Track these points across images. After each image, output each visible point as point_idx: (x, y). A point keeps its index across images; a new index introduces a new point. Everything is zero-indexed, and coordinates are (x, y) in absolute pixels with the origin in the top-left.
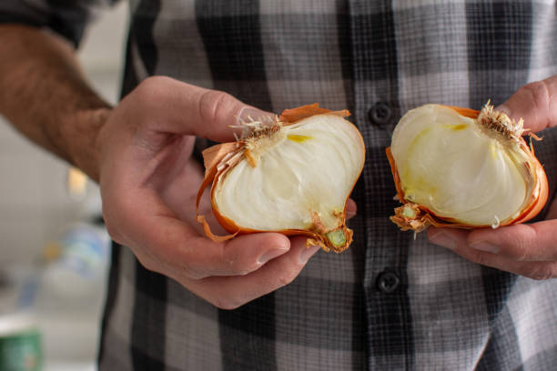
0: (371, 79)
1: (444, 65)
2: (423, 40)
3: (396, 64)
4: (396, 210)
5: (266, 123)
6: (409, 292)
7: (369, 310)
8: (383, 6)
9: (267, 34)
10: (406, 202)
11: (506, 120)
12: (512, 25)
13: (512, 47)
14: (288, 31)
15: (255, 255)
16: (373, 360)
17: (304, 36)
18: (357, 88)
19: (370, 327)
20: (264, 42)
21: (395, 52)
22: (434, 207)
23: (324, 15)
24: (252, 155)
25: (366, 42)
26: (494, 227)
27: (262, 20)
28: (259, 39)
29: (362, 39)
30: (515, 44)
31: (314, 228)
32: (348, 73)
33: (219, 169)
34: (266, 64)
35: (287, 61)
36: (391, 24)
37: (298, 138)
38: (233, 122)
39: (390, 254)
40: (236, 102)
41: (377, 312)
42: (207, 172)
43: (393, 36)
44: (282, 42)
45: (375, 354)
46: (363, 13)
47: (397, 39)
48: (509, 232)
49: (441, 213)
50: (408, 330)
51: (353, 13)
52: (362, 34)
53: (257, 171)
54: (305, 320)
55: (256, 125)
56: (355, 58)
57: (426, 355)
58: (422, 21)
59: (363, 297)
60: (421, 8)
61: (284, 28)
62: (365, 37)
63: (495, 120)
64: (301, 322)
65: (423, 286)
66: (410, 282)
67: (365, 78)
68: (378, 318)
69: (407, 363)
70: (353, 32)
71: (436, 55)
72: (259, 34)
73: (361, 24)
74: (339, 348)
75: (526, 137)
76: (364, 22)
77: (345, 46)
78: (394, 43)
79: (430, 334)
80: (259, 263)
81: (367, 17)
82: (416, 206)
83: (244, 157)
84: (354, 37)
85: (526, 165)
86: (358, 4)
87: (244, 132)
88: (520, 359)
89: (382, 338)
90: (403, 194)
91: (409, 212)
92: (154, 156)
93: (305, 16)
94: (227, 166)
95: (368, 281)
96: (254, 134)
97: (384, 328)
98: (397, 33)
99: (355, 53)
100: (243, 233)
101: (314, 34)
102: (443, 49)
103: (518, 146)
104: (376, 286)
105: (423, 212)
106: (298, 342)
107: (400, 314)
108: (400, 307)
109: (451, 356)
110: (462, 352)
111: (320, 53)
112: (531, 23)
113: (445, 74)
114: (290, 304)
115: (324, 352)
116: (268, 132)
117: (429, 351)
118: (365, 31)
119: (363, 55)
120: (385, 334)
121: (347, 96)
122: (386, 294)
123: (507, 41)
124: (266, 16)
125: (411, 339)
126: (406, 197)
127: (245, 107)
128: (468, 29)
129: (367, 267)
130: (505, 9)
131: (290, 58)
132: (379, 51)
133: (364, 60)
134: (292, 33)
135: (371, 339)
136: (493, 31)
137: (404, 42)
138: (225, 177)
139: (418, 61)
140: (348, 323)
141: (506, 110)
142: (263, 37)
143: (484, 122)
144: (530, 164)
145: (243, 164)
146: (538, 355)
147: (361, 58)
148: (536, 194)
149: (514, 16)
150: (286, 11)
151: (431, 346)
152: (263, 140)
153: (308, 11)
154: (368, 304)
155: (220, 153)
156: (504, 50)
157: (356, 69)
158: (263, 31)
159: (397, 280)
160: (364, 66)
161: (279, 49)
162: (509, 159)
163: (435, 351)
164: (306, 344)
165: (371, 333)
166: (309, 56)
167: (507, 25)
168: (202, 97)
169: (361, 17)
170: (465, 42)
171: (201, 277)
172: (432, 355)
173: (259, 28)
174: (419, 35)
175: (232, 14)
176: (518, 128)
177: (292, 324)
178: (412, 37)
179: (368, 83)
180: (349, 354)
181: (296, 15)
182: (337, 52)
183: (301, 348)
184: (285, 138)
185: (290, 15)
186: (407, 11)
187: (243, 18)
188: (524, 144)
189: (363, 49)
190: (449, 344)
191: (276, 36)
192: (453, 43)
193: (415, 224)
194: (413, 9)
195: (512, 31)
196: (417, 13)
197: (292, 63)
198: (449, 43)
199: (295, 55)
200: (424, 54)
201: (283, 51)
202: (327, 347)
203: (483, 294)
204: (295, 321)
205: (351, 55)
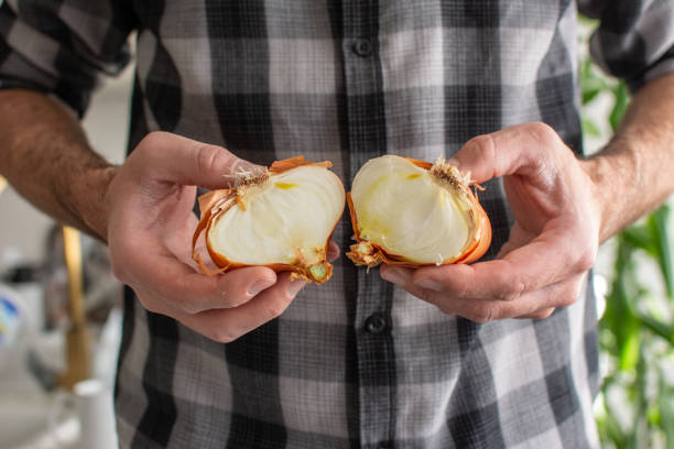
0: (364, 151)
1: (426, 140)
2: (409, 118)
3: (385, 138)
4: (352, 247)
5: (256, 173)
6: (394, 333)
7: (359, 348)
8: (375, 88)
9: (275, 110)
10: (361, 240)
11: (456, 172)
12: (483, 105)
13: (483, 123)
14: (294, 108)
15: (244, 285)
16: (362, 390)
17: (308, 113)
18: (352, 159)
19: (360, 362)
20: (273, 117)
21: (384, 128)
22: (386, 245)
23: (326, 95)
24: (242, 200)
25: (360, 119)
26: (438, 264)
27: (271, 98)
28: (269, 115)
29: (357, 117)
30: (485, 121)
31: (297, 263)
32: (345, 146)
33: (213, 212)
34: (275, 136)
35: (293, 135)
36: (382, 103)
37: (284, 186)
38: (228, 172)
39: (378, 301)
40: (231, 155)
41: (366, 350)
42: (202, 216)
43: (383, 114)
44: (288, 118)
45: (364, 385)
46: (359, 93)
47: (387, 117)
48: (450, 269)
49: (391, 250)
50: (392, 366)
51: (350, 93)
52: (357, 112)
53: (247, 214)
54: (306, 357)
55: (247, 174)
56: (351, 133)
57: (407, 386)
58: (409, 101)
59: (354, 337)
60: (407, 90)
61: (291, 106)
62: (360, 114)
63: (446, 172)
64: (302, 359)
65: (406, 328)
66: (394, 324)
67: (359, 151)
68: (367, 355)
69: (391, 394)
70: (350, 110)
71: (419, 132)
72: (269, 110)
73: (356, 103)
74: (334, 381)
75: (472, 187)
76: (359, 101)
77: (343, 122)
78: (384, 121)
79: (411, 369)
80: (249, 295)
81: (361, 97)
82: (369, 243)
83: (235, 202)
84: (350, 115)
85: (471, 212)
86: (354, 86)
87: (236, 182)
88: (495, 395)
89: (370, 372)
90: (359, 234)
91: (363, 249)
92: (156, 204)
93: (309, 96)
94: (220, 210)
95: (358, 323)
96: (245, 182)
97: (372, 363)
98: (387, 111)
99: (351, 128)
100: (233, 268)
101: (317, 111)
102: (426, 126)
103: (465, 195)
104: (365, 328)
105: (376, 250)
106: (300, 377)
107: (386, 351)
108: (385, 346)
109: (428, 388)
110: (437, 384)
111: (321, 127)
112: (500, 102)
113: (427, 148)
114: (292, 344)
115: (321, 384)
116: (258, 181)
117: (409, 383)
118: (360, 109)
119: (358, 130)
120: (373, 369)
121: (344, 166)
122: (375, 335)
123: (478, 118)
124: (275, 95)
125: (394, 373)
126: (361, 237)
127: (239, 160)
128: (446, 108)
129: (358, 311)
130: (477, 91)
131: (296, 132)
132: (372, 127)
133: (358, 135)
134: (298, 111)
135: (361, 372)
136: (466, 110)
137: (393, 119)
138: (218, 219)
139: (404, 136)
140: (341, 360)
141: (456, 162)
142: (272, 113)
143: (436, 172)
144: (474, 212)
145: (234, 209)
146: (510, 394)
147: (355, 133)
148: (478, 237)
149: (485, 97)
150: (293, 91)
151: (412, 379)
152: (253, 188)
153: (312, 92)
154: (359, 343)
155: (215, 198)
156: (475, 126)
157: (351, 143)
158: (273, 108)
159: (383, 322)
160: (358, 140)
161: (286, 124)
162: (455, 206)
163: (415, 383)
164: (306, 378)
165: (360, 367)
166: (312, 130)
167: (478, 105)
168: (201, 150)
169: (356, 97)
170: (443, 119)
171: (198, 311)
172: (412, 386)
173: (269, 105)
174: (406, 114)
175: (245, 92)
176: (465, 178)
177: (294, 361)
178: (400, 115)
179: (362, 154)
180: (343, 385)
181: (301, 95)
182: (336, 127)
183: (302, 381)
184: (273, 186)
185: (296, 95)
186: (396, 92)
187: (255, 96)
188: (471, 194)
189: (358, 125)
190: (427, 378)
191: (284, 113)
192: (434, 120)
193: (368, 260)
194: (401, 91)
195: (483, 110)
196: (404, 94)
197: (297, 136)
198: (431, 120)
199: (300, 129)
200: (409, 130)
201: (290, 126)
202: (324, 379)
203: (456, 335)
204: (297, 358)
205: (348, 131)
